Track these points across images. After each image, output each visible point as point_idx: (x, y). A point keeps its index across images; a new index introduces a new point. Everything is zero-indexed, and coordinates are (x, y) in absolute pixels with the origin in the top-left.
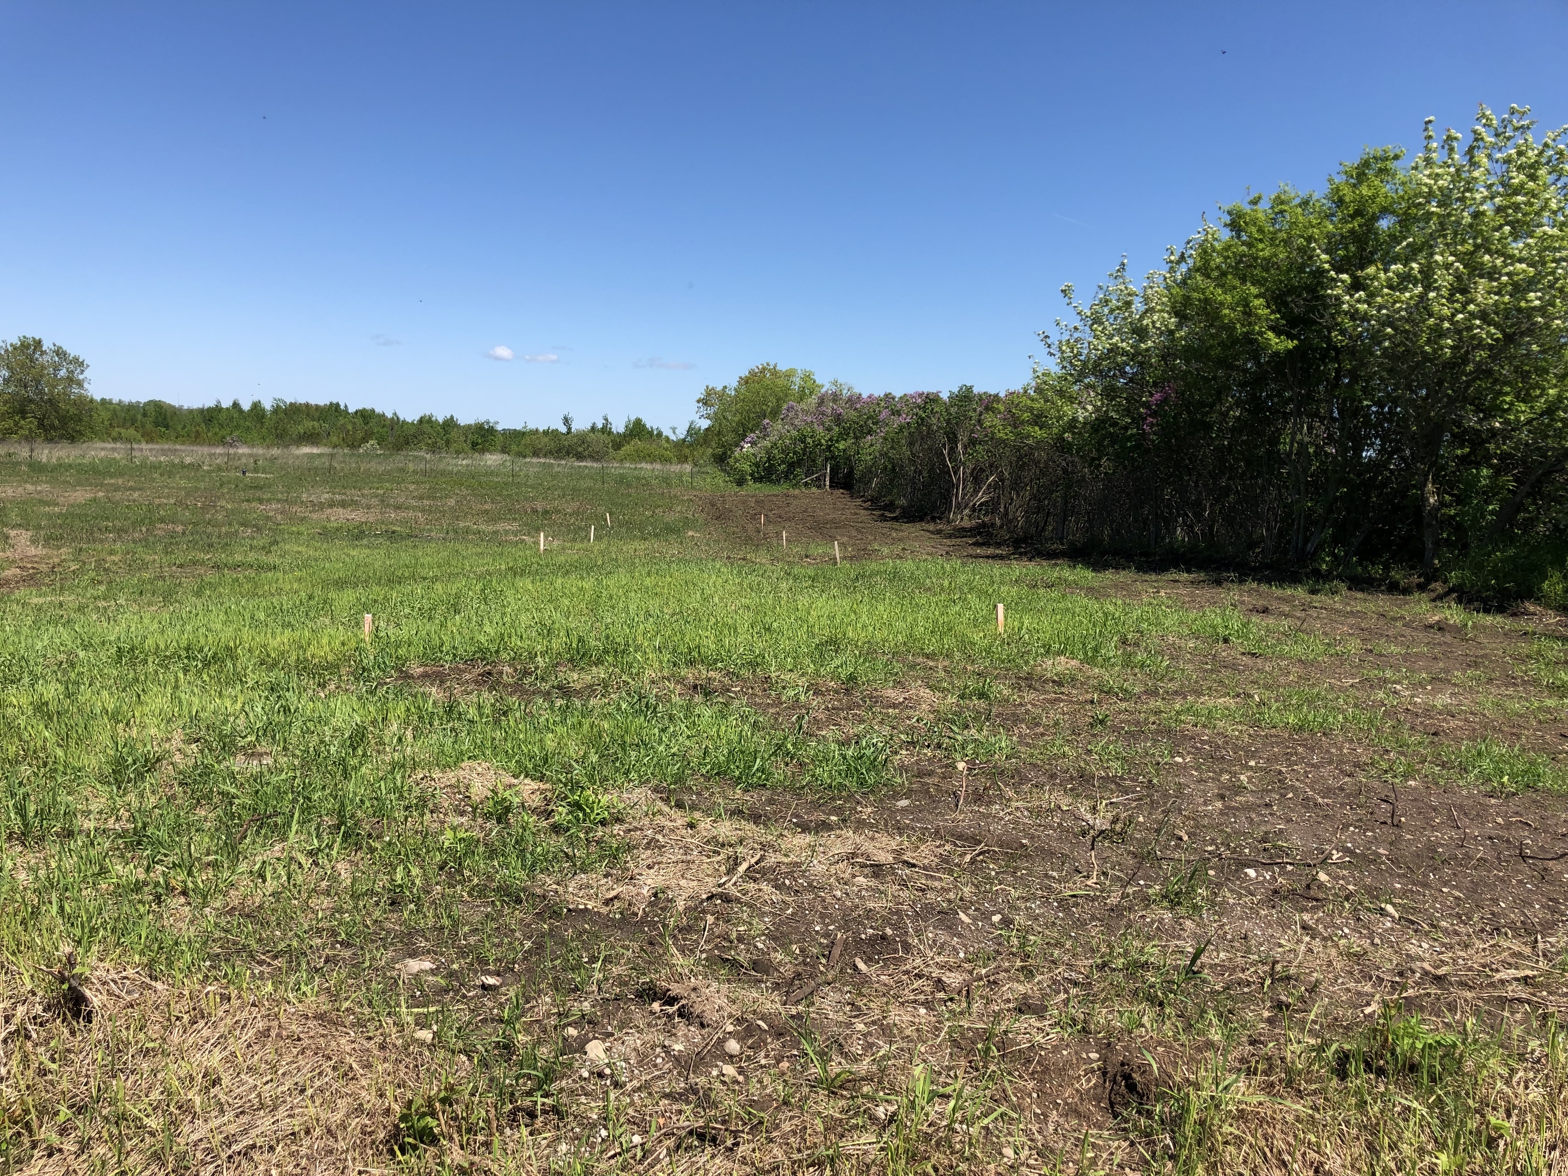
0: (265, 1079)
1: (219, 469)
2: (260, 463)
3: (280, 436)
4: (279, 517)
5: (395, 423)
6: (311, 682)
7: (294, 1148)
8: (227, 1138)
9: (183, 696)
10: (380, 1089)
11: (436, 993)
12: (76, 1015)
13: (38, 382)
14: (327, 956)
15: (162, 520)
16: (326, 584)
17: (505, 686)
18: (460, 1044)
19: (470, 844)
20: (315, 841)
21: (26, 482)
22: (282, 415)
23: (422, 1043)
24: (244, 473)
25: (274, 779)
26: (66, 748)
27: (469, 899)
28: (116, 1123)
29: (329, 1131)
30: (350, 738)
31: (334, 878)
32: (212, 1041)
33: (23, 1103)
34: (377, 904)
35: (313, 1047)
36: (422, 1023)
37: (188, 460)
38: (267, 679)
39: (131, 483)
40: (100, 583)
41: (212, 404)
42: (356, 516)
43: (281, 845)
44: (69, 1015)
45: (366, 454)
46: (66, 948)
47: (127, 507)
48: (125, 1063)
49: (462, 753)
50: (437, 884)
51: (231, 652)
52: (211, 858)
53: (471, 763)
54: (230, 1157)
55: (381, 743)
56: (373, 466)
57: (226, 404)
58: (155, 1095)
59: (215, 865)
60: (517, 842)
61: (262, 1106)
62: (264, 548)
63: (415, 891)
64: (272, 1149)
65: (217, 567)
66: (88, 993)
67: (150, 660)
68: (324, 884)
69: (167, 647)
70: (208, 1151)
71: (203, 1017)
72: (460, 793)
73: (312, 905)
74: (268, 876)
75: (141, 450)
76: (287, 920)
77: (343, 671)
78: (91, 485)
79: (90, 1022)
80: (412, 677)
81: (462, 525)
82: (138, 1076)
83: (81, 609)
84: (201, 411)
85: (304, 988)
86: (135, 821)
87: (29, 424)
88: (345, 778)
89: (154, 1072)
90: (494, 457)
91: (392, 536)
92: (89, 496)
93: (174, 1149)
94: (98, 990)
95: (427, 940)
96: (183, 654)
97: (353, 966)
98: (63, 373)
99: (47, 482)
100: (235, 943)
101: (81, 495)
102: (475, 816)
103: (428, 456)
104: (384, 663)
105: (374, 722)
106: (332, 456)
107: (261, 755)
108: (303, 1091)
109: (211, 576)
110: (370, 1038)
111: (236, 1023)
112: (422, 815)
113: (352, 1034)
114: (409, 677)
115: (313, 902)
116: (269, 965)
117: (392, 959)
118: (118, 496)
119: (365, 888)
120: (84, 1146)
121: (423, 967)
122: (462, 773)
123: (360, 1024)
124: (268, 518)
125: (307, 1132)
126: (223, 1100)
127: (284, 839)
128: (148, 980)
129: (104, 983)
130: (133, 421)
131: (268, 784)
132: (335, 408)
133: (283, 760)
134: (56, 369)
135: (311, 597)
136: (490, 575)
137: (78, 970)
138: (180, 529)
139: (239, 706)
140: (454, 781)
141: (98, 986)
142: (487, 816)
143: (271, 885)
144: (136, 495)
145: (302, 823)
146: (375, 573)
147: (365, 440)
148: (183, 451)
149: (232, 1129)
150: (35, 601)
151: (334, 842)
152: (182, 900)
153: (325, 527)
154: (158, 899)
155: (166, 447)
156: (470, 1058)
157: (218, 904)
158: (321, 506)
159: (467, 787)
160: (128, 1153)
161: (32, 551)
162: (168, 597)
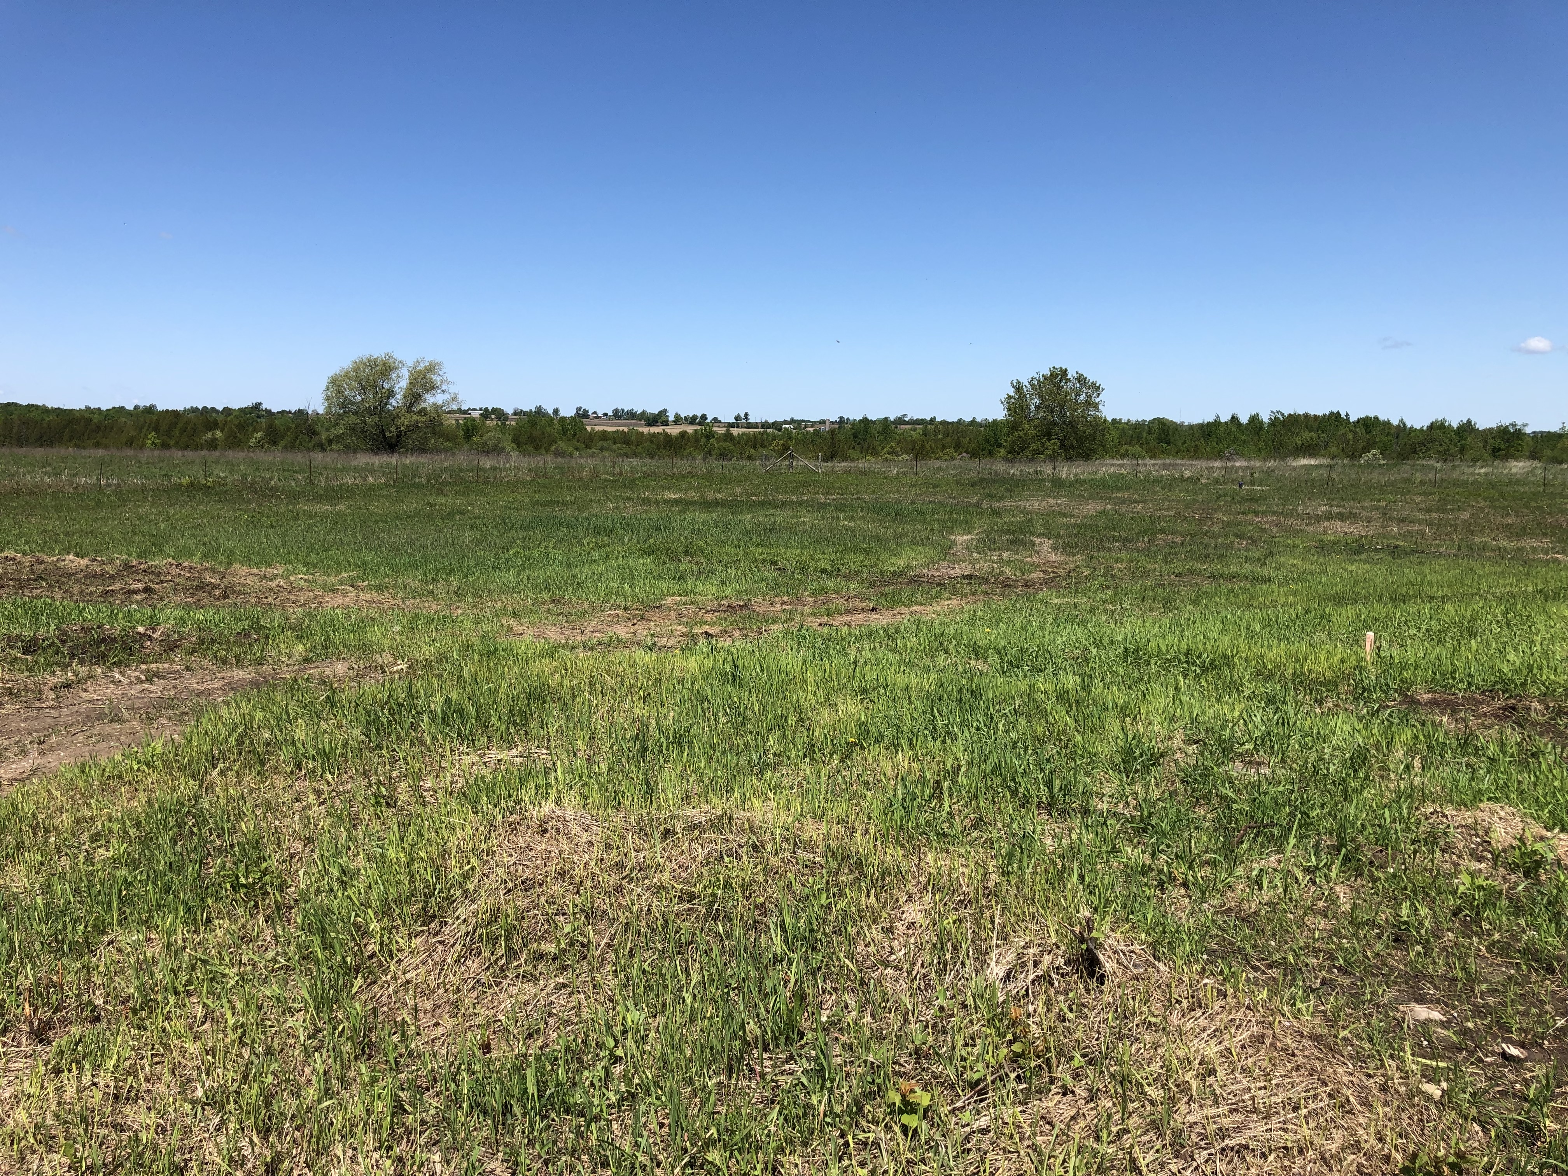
0: (1258, 1085)
1: (1217, 481)
2: (1257, 475)
3: (1277, 449)
4: (1274, 530)
5: (1402, 430)
6: (1308, 697)
7: (1287, 1163)
8: (1220, 1129)
9: (1184, 698)
10: (1379, 1132)
11: (1446, 1048)
12: (1091, 974)
13: (1062, 407)
14: (1324, 979)
15: (1162, 531)
16: (1324, 598)
17: (1534, 724)
18: (1474, 1111)
19: (1492, 896)
20: (1313, 858)
21: (1049, 496)
22: (1279, 427)
23: (1429, 1098)
24: (1240, 486)
25: (1272, 790)
26: (1084, 733)
27: (1487, 955)
28: (1121, 1082)
29: (1323, 1158)
30: (1351, 759)
31: (1332, 900)
32: (1209, 1032)
33: (1045, 1041)
34: (1379, 936)
35: (1308, 1066)
36: (1430, 1075)
37: (1187, 474)
38: (1263, 690)
39: (1136, 496)
40: (1108, 588)
41: (1211, 419)
42: (1355, 529)
43: (1277, 857)
44: (1085, 974)
45: (1368, 465)
46: (1085, 912)
47: (1132, 518)
48: (1130, 1030)
49: (1480, 792)
50: (1449, 930)
51: (1228, 661)
52: (1208, 856)
53: (1490, 804)
54: (1223, 1150)
55: (1384, 768)
56: (1375, 476)
57: (1225, 418)
58: (1155, 1067)
59: (1213, 863)
60: (1549, 903)
61: (1255, 1111)
62: (1259, 560)
63: (1423, 932)
64: (1264, 1156)
65: (1212, 576)
66: (1101, 957)
67: (1153, 662)
68: (1321, 904)
69: (1168, 651)
70: (1203, 1136)
71: (1200, 1007)
72: (1477, 835)
73: (1308, 923)
74: (1265, 885)
75: (1145, 465)
76: (1282, 932)
77: (1341, 689)
78: (1101, 498)
79: (1102, 984)
80: (1418, 702)
81: (1477, 540)
82: (1142, 1045)
83: (1092, 611)
84: (1201, 426)
85: (1299, 1005)
86: (1141, 809)
87: (1053, 444)
88: (1345, 799)
89: (1156, 1046)
90: (1521, 464)
91: (1394, 551)
92: (1100, 508)
93: (1172, 1123)
94: (1109, 957)
95: (1436, 988)
96: (1183, 659)
97: (1352, 995)
98: (1083, 397)
99: (1065, 496)
100: (1231, 944)
101: (1092, 508)
102: (1496, 864)
103: (1439, 465)
104: (1387, 684)
105: (1378, 746)
106: (1331, 467)
107: (1259, 764)
108: (1296, 1109)
109: (1208, 586)
110: (1369, 1076)
111: (1231, 1020)
112: (1433, 852)
113: (1351, 1066)
114: (1415, 702)
115: (1309, 920)
116: (1263, 973)
117: (1396, 999)
118: (1124, 508)
119: (1366, 917)
120: (1093, 1096)
121: (1431, 1017)
122: (1480, 814)
123: (1359, 1058)
124: (1264, 530)
125: (1301, 1152)
126: (1218, 1092)
127: (1281, 851)
128: (1151, 959)
129: (1115, 952)
130: (1139, 438)
131: (1266, 793)
132: (1335, 418)
133: (1280, 772)
134: (1078, 394)
135: (1307, 611)
136: (1514, 597)
137: (1094, 934)
138: (1178, 539)
139: (1237, 714)
140: (1470, 821)
141: (1110, 953)
142: (1513, 868)
143: (1267, 895)
144: (1140, 507)
145: (1300, 838)
146: (1375, 590)
147: (1366, 450)
148: (1182, 465)
149: (1226, 1122)
150: (1055, 601)
151: (1333, 863)
152: (1183, 891)
153: (1321, 541)
154: (1161, 885)
155: (1168, 461)
156: (1486, 1131)
157: (1215, 902)
158: (1318, 519)
159: (1487, 831)
160: (1130, 1114)
161: (1053, 557)
162: (1167, 604)
